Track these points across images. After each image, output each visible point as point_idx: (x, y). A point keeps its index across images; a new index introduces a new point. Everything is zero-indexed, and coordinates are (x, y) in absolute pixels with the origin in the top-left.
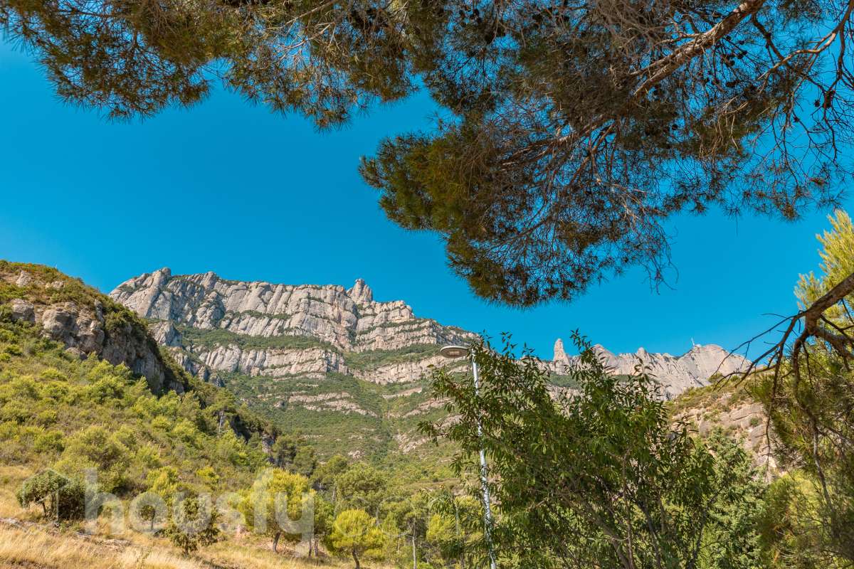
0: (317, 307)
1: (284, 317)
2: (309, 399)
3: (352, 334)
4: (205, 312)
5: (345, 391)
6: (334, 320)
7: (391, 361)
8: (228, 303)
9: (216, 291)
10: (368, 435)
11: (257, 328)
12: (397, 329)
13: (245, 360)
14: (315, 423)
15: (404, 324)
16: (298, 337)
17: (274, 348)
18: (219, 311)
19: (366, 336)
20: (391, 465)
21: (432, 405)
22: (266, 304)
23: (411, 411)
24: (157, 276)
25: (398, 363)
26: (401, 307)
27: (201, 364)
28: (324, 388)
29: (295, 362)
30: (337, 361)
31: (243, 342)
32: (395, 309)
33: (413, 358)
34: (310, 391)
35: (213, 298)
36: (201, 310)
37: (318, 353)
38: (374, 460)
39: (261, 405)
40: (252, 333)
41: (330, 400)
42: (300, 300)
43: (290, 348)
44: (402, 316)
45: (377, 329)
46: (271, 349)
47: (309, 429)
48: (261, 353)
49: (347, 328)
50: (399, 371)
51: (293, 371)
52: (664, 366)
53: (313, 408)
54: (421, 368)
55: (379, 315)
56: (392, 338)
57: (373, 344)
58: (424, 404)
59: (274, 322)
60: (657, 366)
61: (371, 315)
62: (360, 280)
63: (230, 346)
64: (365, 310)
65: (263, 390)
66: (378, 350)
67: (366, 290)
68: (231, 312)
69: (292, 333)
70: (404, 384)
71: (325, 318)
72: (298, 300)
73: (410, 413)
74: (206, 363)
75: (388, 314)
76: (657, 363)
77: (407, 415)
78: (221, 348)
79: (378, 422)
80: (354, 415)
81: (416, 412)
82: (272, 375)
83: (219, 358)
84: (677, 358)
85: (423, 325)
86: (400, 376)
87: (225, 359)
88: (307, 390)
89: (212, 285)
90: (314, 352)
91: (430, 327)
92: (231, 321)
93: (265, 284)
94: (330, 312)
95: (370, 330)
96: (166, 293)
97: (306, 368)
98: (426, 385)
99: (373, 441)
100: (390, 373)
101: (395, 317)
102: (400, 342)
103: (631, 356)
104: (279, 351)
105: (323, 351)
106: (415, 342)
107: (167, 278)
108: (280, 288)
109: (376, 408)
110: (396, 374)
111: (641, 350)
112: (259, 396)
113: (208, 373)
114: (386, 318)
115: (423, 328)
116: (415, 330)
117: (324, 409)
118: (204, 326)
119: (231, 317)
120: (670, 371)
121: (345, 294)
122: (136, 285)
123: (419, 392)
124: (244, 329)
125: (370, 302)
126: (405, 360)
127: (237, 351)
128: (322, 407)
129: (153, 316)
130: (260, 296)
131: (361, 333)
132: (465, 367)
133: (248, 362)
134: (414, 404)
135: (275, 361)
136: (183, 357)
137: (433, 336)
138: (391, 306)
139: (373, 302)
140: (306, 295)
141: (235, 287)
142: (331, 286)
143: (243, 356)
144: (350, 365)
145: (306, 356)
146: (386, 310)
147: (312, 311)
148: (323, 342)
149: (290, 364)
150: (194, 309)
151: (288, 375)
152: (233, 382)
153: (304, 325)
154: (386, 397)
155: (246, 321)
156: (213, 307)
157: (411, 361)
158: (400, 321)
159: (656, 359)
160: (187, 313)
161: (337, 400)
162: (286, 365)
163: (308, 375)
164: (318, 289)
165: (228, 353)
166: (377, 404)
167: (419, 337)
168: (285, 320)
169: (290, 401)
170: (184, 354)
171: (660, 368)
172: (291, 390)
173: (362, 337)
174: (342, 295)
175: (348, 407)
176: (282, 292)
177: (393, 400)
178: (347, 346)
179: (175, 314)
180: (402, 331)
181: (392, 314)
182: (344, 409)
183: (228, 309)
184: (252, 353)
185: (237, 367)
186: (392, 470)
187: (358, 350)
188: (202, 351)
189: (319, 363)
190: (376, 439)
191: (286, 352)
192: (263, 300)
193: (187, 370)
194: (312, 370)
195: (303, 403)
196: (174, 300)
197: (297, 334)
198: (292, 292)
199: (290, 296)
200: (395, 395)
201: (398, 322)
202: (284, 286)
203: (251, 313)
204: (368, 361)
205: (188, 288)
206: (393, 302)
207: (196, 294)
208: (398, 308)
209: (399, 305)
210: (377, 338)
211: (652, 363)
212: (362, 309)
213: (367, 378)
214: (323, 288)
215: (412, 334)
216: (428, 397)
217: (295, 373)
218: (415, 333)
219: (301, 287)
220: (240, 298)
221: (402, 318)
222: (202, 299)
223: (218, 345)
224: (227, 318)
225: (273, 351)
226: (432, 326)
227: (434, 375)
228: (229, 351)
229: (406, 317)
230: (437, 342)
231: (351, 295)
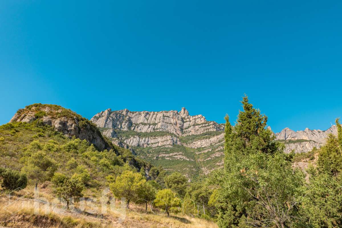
0: (167, 120)
1: (155, 124)
2: (167, 155)
3: (182, 129)
4: (125, 124)
5: (180, 151)
6: (174, 124)
7: (198, 139)
8: (133, 120)
9: (128, 116)
10: (190, 168)
11: (145, 129)
12: (200, 126)
13: (141, 141)
14: (170, 165)
15: (202, 124)
16: (161, 131)
17: (152, 136)
18: (130, 124)
19: (187, 130)
20: (201, 179)
21: (216, 156)
22: (147, 120)
23: (207, 158)
24: (106, 112)
25: (201, 139)
27: (125, 144)
28: (172, 151)
29: (160, 141)
30: (176, 140)
31: (140, 135)
32: (198, 118)
33: (207, 137)
34: (167, 152)
35: (127, 119)
36: (123, 124)
37: (169, 137)
38: (194, 178)
39: (149, 158)
40: (143, 131)
41: (175, 155)
42: (160, 117)
43: (158, 136)
44: (201, 121)
45: (192, 126)
46: (151, 137)
47: (167, 167)
48: (147, 138)
49: (180, 127)
50: (202, 143)
51: (160, 145)
52: (318, 135)
53: (169, 159)
54: (211, 141)
55: (192, 121)
56: (198, 130)
57: (190, 133)
58: (213, 155)
59: (151, 126)
60: (315, 135)
61: (189, 121)
62: (183, 108)
63: (135, 136)
64: (186, 119)
65: (149, 153)
66: (192, 135)
67: (186, 111)
68: (135, 123)
69: (158, 130)
70: (204, 148)
71: (170, 124)
72: (159, 117)
73: (207, 159)
74: (127, 143)
75: (196, 120)
76: (314, 134)
77: (206, 160)
78: (132, 137)
79: (194, 163)
80: (185, 161)
81: (209, 158)
82: (152, 147)
83: (132, 141)
84: (324, 131)
85: (210, 124)
86: (202, 144)
87: (134, 142)
88: (165, 152)
89: (127, 114)
90: (167, 137)
91: (213, 124)
92: (135, 127)
93: (146, 112)
94: (172, 121)
95: (189, 127)
96: (110, 118)
97: (165, 143)
98: (213, 148)
99: (193, 170)
100: (198, 144)
101: (199, 121)
102: (201, 131)
103: (302, 132)
104: (154, 137)
105: (171, 136)
106: (207, 131)
107: (110, 113)
108: (152, 113)
109: (193, 158)
110: (200, 144)
111: (307, 128)
112: (148, 155)
113: (128, 147)
114: (195, 122)
115: (210, 125)
116: (207, 126)
117: (173, 159)
118: (126, 129)
119: (135, 126)
120: (321, 137)
121: (178, 114)
122: (99, 116)
123: (210, 151)
124: (140, 130)
125: (188, 116)
126: (204, 138)
127: (138, 138)
128: (172, 158)
129: (106, 127)
130: (145, 117)
131: (185, 129)
133: (142, 142)
134: (209, 155)
135: (153, 141)
136: (118, 141)
137: (215, 128)
138: (196, 117)
139: (189, 116)
140: (162, 115)
141: (135, 114)
142: (172, 111)
143: (140, 140)
144: (182, 141)
145: (164, 138)
146: (194, 119)
147: (165, 121)
148: (170, 133)
149: (158, 142)
150: (121, 124)
151: (158, 146)
152: (138, 150)
153: (163, 127)
154: (197, 153)
155: (141, 127)
156: (128, 122)
157: (206, 139)
158: (201, 123)
159: (314, 132)
160: (119, 125)
161: (177, 155)
162: (157, 143)
163: (165, 146)
164: (167, 112)
165: (135, 139)
166: (194, 156)
167: (209, 129)
168: (155, 125)
169: (159, 156)
170: (118, 140)
171: (316, 136)
172: (159, 152)
173: (186, 130)
174: (176, 114)
175: (182, 158)
176: (153, 114)
177: (200, 154)
178: (180, 134)
179: (114, 126)
180: (202, 127)
181: (197, 120)
182: (180, 158)
183: (133, 123)
184: (144, 139)
185: (139, 144)
186: (201, 181)
187: (184, 135)
188: (125, 139)
189: (170, 141)
190: (194, 169)
191: (156, 138)
192: (146, 118)
193: (120, 146)
194: (167, 144)
195: (164, 157)
196: (114, 120)
197: (160, 131)
198: (157, 114)
199: (156, 116)
200: (200, 152)
202: (154, 112)
203: (142, 123)
204: (189, 139)
205: (118, 116)
206: (197, 115)
207: (121, 118)
208: (199, 117)
209: (200, 117)
210: (192, 130)
211: (312, 134)
212: (185, 119)
213: (189, 146)
214: (169, 112)
215: (206, 128)
216: (214, 153)
217: (161, 145)
218: (207, 127)
219: (160, 112)
220: (138, 118)
221: (202, 122)
222: (124, 119)
223: (131, 136)
224: (133, 126)
225: (151, 138)
226: (214, 124)
227: (216, 143)
228: (135, 138)
229: (203, 121)
230: (217, 130)
231: (180, 114)
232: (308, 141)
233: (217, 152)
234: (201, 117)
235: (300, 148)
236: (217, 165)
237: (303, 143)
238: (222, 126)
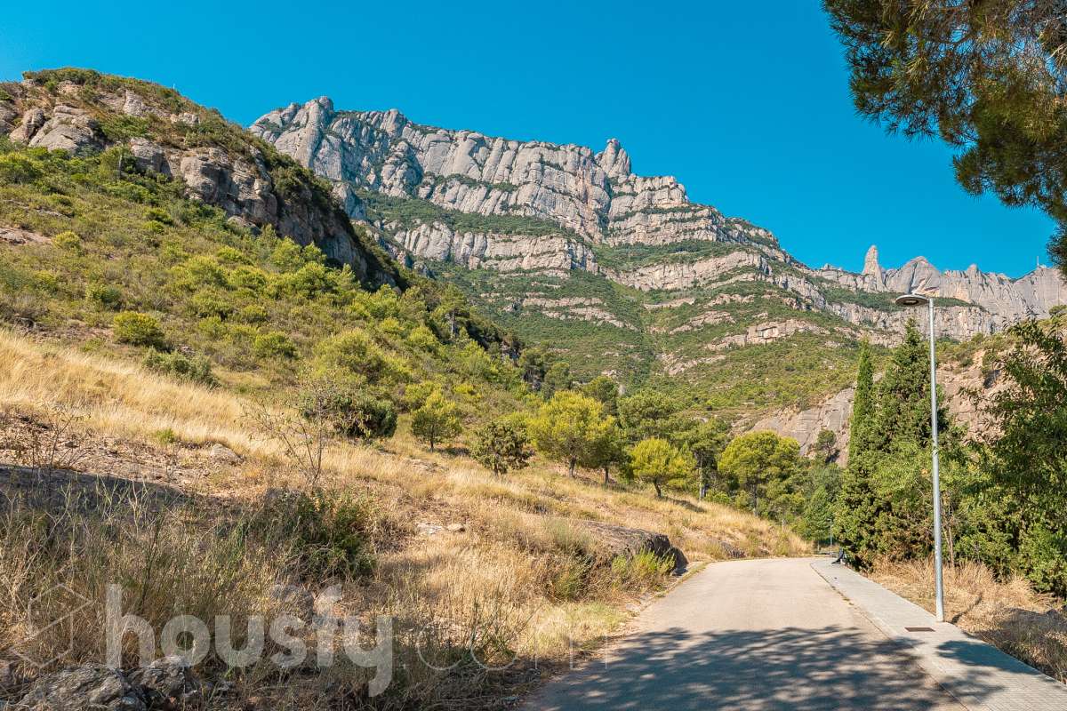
0: (554, 179)
1: (508, 188)
2: (550, 304)
3: (603, 221)
5: (595, 295)
6: (578, 197)
7: (656, 261)
8: (426, 160)
9: (406, 140)
10: (625, 352)
11: (471, 202)
12: (664, 218)
13: (459, 245)
14: (559, 335)
15: (673, 210)
16: (529, 218)
17: (496, 231)
18: (414, 172)
19: (621, 224)
21: (707, 321)
22: (481, 166)
23: (680, 326)
24: (312, 108)
25: (665, 263)
26: (671, 186)
27: (400, 247)
28: (568, 290)
29: (527, 253)
30: (584, 257)
31: (452, 220)
32: (663, 187)
33: (684, 258)
34: (550, 294)
35: (403, 151)
36: (387, 169)
37: (558, 243)
38: (633, 382)
39: (487, 307)
40: (465, 208)
41: (576, 306)
42: (530, 164)
43: (519, 233)
44: (671, 199)
45: (637, 214)
46: (493, 232)
47: (551, 341)
49: (596, 211)
50: (666, 274)
51: (525, 265)
52: (997, 290)
53: (556, 315)
54: (695, 272)
55: (641, 195)
56: (658, 229)
57: (632, 236)
58: (696, 318)
59: (495, 194)
62: (613, 140)
63: (436, 224)
64: (621, 186)
65: (488, 289)
66: (637, 244)
67: (622, 156)
68: (431, 174)
70: (671, 291)
71: (565, 194)
72: (526, 164)
73: (678, 329)
74: (406, 246)
75: (652, 195)
77: (675, 330)
78: (424, 227)
79: (638, 337)
80: (608, 328)
81: (686, 327)
82: (498, 268)
83: (422, 240)
84: (1014, 281)
85: (699, 214)
86: (667, 280)
87: (432, 243)
88: (545, 291)
89: (399, 130)
90: (553, 240)
91: (709, 217)
92: (433, 188)
93: (476, 135)
94: (573, 185)
95: (628, 215)
96: (331, 137)
97: (543, 262)
98: (699, 295)
99: (632, 360)
100: (655, 276)
101: (662, 200)
102: (668, 235)
103: (959, 274)
104: (505, 237)
105: (565, 241)
107: (328, 115)
108: (498, 144)
109: (635, 320)
110: (661, 279)
112: (482, 295)
113: (410, 260)
114: (650, 199)
115: (699, 218)
116: (689, 220)
117: (570, 317)
118: (397, 192)
119: (432, 182)
120: (1001, 296)
121: (593, 161)
122: (283, 122)
123: (691, 303)
124: (454, 202)
125: (628, 175)
126: (674, 260)
127: (446, 232)
128: (567, 314)
130: (471, 154)
131: (616, 219)
133: (463, 248)
134: (684, 317)
135: (500, 249)
137: (712, 230)
138: (657, 183)
139: (632, 176)
140: (537, 157)
141: (433, 137)
142: (573, 146)
143: (456, 240)
144: (602, 262)
145: (542, 245)
146: (649, 189)
147: (547, 181)
148: (564, 228)
149: (521, 256)
150: (377, 167)
151: (518, 270)
152: (447, 275)
153: (537, 202)
154: (649, 307)
155: (454, 190)
156: (404, 165)
157: (682, 262)
158: (669, 206)
159: (988, 281)
160: (368, 173)
161: (585, 306)
162: (515, 257)
163: (546, 272)
164: (554, 149)
165: (435, 234)
166: (637, 315)
167: (694, 230)
168: (510, 192)
169: (524, 304)
171: (990, 293)
172: (524, 290)
173: (617, 225)
174: (588, 161)
175: (599, 317)
176: (503, 149)
177: (657, 310)
178: (597, 236)
179: (350, 172)
180: (670, 220)
181: (658, 195)
182: (595, 318)
183: (426, 170)
184: (468, 236)
185: (449, 256)
187: (611, 242)
188: (397, 229)
189: (561, 256)
190: (635, 357)
191: (514, 239)
192: (475, 159)
194: (551, 265)
195: (541, 307)
196: (347, 150)
197: (528, 214)
198: (517, 151)
199: (514, 158)
200: (659, 306)
201: (667, 207)
202: (506, 141)
203: (459, 177)
204: (624, 258)
205: (363, 134)
206: (660, 177)
207: (377, 144)
208: (666, 186)
209: (668, 183)
210: (637, 228)
211: (983, 286)
212: (616, 184)
213: (624, 281)
214: (562, 148)
215: (683, 226)
216: (703, 311)
217: (528, 268)
218: (688, 224)
219: (530, 145)
220: (442, 154)
221: (672, 202)
222: (386, 151)
223: (418, 221)
224: (427, 184)
225: (496, 236)
226: (711, 215)
227: (710, 282)
228: (435, 232)
229: (677, 201)
230: (717, 239)
231: (601, 162)
232: (967, 305)
233: (711, 309)
234: (673, 186)
235: (942, 324)
236: (708, 350)
237: (953, 309)
238: (735, 225)
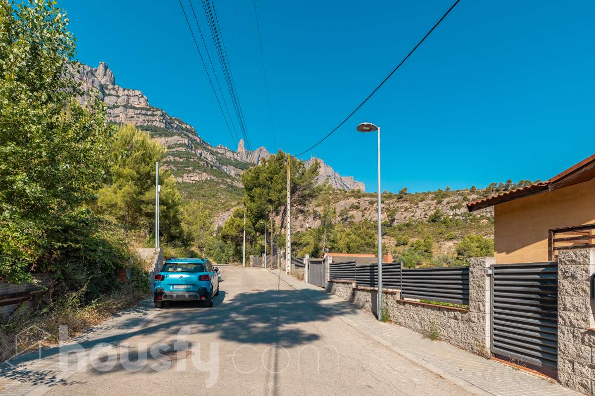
12: (136, 112)
15: (142, 109)
19: (112, 111)
26: (140, 96)
44: (140, 103)
45: (120, 107)
55: (122, 98)
56: (133, 117)
57: (118, 118)
61: (116, 96)
62: (103, 63)
64: (110, 90)
67: (109, 73)
75: (129, 99)
85: (155, 113)
91: (161, 116)
95: (114, 107)
101: (134, 102)
102: (138, 121)
106: (149, 124)
114: (127, 101)
115: (156, 115)
116: (150, 115)
121: (92, 73)
125: (114, 85)
132: (184, 148)
137: (163, 122)
138: (131, 93)
139: (116, 87)
146: (127, 95)
158: (139, 106)
167: (153, 121)
174: (89, 73)
180: (140, 114)
181: (132, 99)
201: (138, 106)
206: (133, 90)
208: (137, 96)
209: (138, 94)
210: (121, 114)
212: (107, 88)
215: (147, 118)
218: (149, 117)
226: (163, 115)
229: (143, 104)
230: (166, 127)
238: (175, 121)
